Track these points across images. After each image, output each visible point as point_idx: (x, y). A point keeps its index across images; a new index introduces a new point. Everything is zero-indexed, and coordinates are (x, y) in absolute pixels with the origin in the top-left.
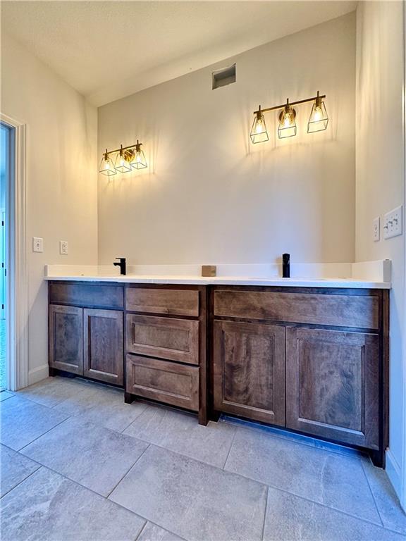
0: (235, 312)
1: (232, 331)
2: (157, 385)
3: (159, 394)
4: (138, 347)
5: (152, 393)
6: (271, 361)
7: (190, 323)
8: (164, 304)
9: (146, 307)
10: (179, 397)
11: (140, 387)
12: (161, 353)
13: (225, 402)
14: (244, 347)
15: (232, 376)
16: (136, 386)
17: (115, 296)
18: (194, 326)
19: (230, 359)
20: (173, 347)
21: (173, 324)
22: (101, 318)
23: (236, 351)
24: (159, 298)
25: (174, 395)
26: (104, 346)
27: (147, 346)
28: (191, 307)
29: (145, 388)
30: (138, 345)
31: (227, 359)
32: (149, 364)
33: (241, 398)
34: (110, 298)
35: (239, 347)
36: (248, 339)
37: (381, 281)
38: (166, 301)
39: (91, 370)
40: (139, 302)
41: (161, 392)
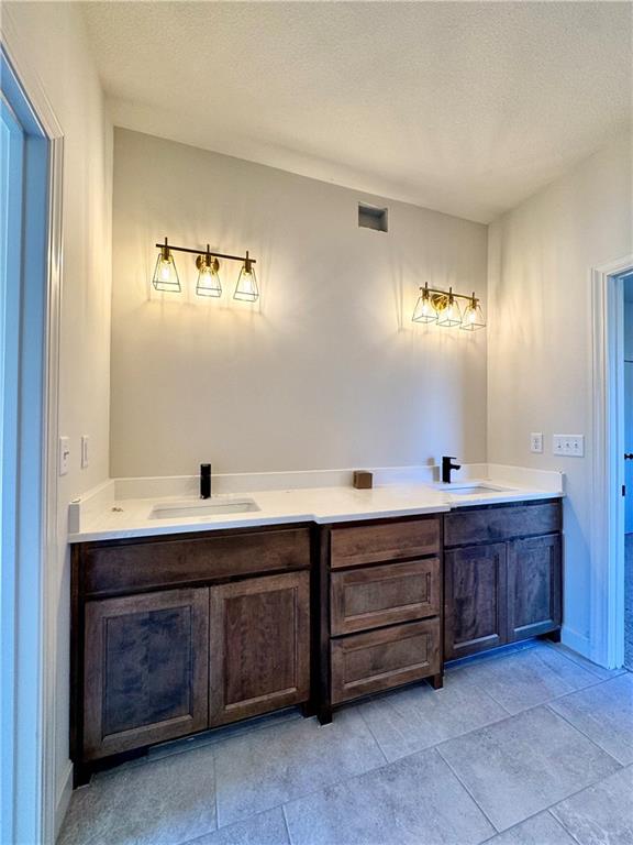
0: (465, 538)
1: (463, 559)
2: (382, 667)
3: (387, 679)
4: (354, 621)
5: (377, 682)
6: (496, 582)
7: (429, 562)
8: (396, 545)
9: (366, 555)
10: (414, 667)
11: (355, 684)
12: (390, 617)
13: (456, 646)
14: (472, 574)
15: (461, 613)
16: (349, 685)
17: (290, 548)
18: (435, 565)
19: (460, 593)
20: (406, 602)
21: (407, 571)
22: (256, 597)
23: (464, 582)
24: (388, 538)
25: (407, 669)
26: (264, 646)
27: (368, 615)
28: (430, 542)
29: (364, 682)
30: (353, 618)
31: (456, 595)
32: (373, 640)
33: (470, 633)
34: (279, 554)
35: (468, 575)
36: (476, 563)
37: (560, 490)
38: (398, 541)
39: (229, 707)
40: (355, 550)
41: (391, 673)
